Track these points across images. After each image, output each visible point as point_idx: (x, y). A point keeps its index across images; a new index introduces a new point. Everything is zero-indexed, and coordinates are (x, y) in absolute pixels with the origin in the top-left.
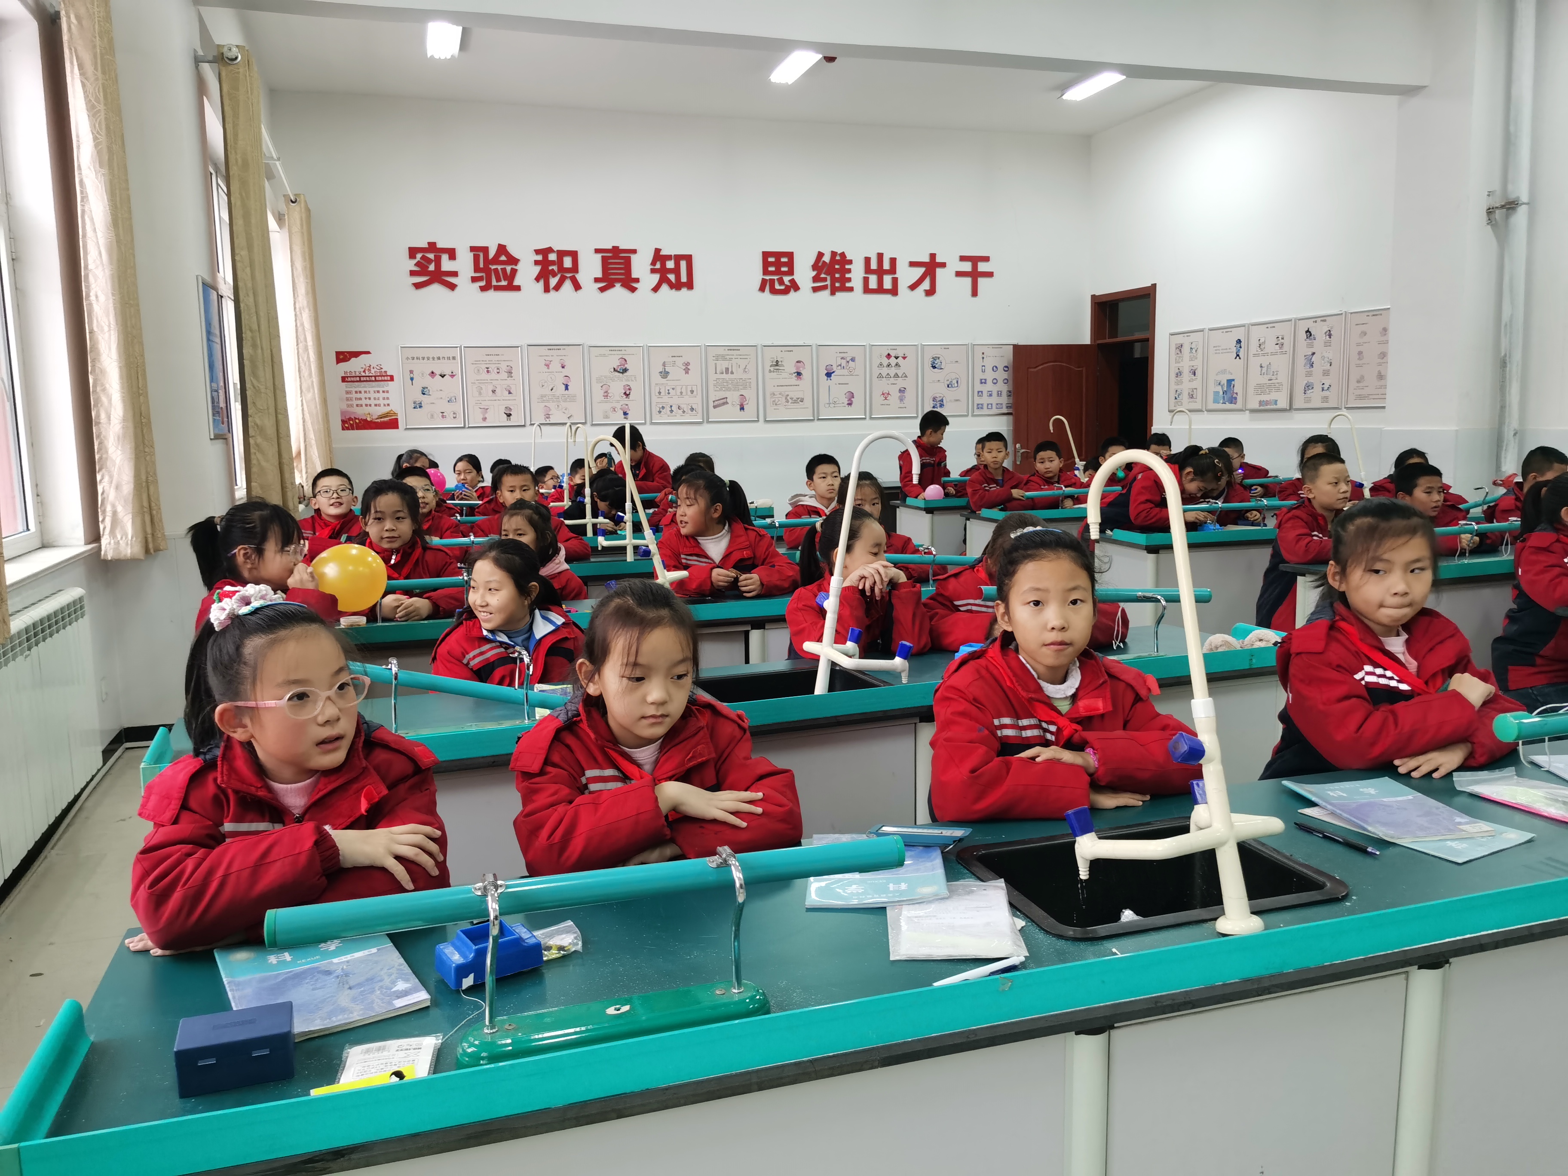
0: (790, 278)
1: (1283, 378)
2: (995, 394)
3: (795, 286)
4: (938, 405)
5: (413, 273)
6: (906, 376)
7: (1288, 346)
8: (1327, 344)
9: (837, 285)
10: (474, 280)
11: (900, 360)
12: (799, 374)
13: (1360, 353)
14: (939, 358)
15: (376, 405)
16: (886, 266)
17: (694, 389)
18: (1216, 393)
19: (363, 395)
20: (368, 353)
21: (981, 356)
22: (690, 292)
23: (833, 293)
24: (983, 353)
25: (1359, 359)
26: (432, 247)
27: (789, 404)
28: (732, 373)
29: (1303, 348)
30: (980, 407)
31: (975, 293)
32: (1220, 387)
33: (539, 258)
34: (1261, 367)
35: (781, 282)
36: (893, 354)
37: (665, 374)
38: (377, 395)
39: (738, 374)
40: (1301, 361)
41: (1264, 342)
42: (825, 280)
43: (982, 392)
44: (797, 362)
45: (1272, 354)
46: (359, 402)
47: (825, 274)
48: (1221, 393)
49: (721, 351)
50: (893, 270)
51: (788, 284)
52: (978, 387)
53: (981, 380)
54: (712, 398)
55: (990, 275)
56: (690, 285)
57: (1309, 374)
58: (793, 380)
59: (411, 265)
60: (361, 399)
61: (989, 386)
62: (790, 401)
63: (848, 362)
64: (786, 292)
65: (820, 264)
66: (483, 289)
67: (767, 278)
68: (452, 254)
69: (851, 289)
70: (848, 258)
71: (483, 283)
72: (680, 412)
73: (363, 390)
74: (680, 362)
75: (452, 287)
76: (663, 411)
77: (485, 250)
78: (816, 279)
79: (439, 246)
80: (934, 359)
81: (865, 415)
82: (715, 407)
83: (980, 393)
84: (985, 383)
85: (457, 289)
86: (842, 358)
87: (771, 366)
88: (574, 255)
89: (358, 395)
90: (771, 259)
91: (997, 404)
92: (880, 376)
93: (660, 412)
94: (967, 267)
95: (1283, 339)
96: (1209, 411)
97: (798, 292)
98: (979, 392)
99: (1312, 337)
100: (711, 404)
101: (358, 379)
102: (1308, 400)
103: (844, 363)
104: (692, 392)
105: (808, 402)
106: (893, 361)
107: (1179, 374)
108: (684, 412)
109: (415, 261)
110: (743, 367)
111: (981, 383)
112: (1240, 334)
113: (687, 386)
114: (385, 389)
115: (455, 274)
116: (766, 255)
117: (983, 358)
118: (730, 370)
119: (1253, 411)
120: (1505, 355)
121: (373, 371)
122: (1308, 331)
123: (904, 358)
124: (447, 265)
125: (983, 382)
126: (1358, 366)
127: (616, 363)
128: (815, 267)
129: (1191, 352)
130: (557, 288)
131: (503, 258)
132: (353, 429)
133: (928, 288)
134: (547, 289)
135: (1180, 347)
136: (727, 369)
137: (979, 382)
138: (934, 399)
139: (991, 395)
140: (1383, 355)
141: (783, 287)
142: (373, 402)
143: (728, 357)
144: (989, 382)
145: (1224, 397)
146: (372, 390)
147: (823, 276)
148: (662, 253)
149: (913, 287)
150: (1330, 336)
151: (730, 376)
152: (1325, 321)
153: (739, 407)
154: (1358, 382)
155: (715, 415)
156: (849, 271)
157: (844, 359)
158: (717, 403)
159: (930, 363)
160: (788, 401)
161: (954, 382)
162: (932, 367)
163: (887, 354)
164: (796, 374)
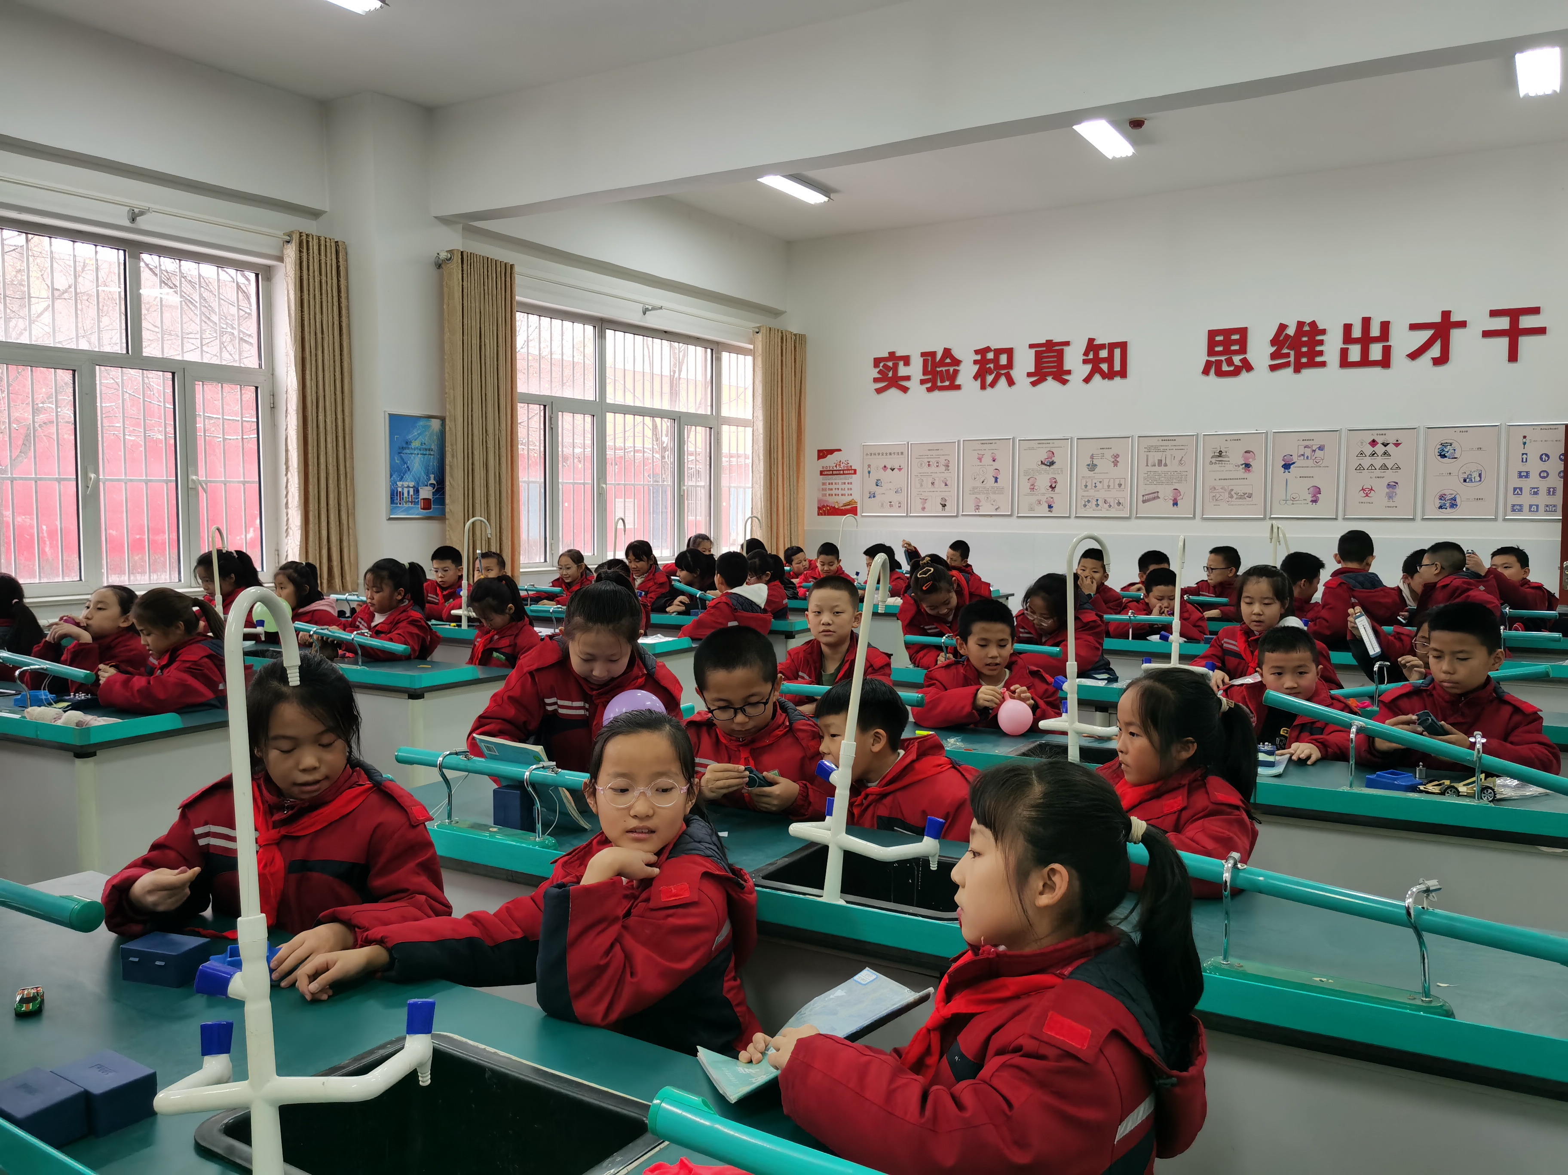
0: (1241, 357)
2: (1543, 491)
3: (1247, 366)
4: (1448, 505)
5: (876, 380)
6: (1399, 468)
9: (1304, 360)
10: (923, 382)
11: (1391, 448)
12: (1247, 466)
14: (1451, 444)
15: (842, 495)
16: (1375, 332)
17: (1122, 482)
19: (833, 487)
20: (840, 450)
21: (1521, 440)
22: (1123, 381)
23: (1297, 370)
24: (1525, 437)
26: (892, 355)
27: (1233, 499)
28: (1166, 465)
31: (1513, 356)
33: (978, 357)
35: (1230, 362)
36: (1380, 440)
37: (1092, 467)
38: (843, 486)
39: (1173, 466)
42: (1287, 356)
43: (1521, 489)
44: (1246, 452)
46: (831, 492)
47: (1288, 348)
49: (1154, 442)
50: (1384, 336)
51: (1239, 364)
52: (1516, 482)
53: (1520, 472)
54: (1142, 492)
55: (1542, 331)
56: (1123, 374)
58: (1241, 472)
59: (875, 373)
60: (832, 489)
61: (1534, 480)
62: (1235, 496)
63: (1314, 451)
64: (1236, 372)
65: (1282, 338)
66: (929, 390)
67: (1213, 359)
68: (906, 360)
69: (1323, 364)
70: (1321, 327)
71: (929, 385)
72: (1107, 506)
73: (834, 482)
74: (1108, 454)
75: (905, 390)
76: (1089, 505)
77: (933, 354)
78: (1273, 356)
79: (898, 354)
80: (1444, 445)
81: (1337, 515)
82: (1144, 502)
83: (1518, 491)
84: (1527, 476)
85: (909, 392)
86: (1306, 447)
87: (1213, 457)
88: (1009, 352)
89: (830, 487)
90: (1219, 338)
91: (1547, 506)
92: (1360, 468)
93: (1085, 506)
94: (1503, 323)
97: (1252, 373)
98: (1515, 489)
100: (1141, 499)
101: (831, 472)
103: (1308, 452)
104: (1120, 485)
105: (1258, 497)
106: (1379, 449)
108: (1110, 506)
109: (878, 370)
110: (1178, 458)
111: (1521, 476)
113: (1114, 479)
114: (850, 481)
115: (908, 378)
116: (1212, 334)
117: (1525, 443)
118: (1163, 462)
121: (842, 465)
123: (1397, 445)
124: (903, 371)
125: (1524, 475)
127: (1043, 456)
128: (1273, 342)
130: (992, 385)
131: (948, 360)
132: (825, 515)
133: (1437, 355)
134: (983, 387)
137: (1516, 475)
138: (1442, 497)
141: (1232, 368)
142: (840, 492)
143: (1162, 448)
144: (1534, 475)
146: (840, 482)
147: (1285, 351)
148: (1096, 343)
149: (1414, 356)
151: (1163, 468)
153: (1171, 503)
155: (1145, 510)
156: (1321, 343)
157: (1309, 448)
158: (1146, 497)
159: (1437, 451)
160: (1232, 497)
161: (1476, 475)
162: (1440, 455)
163: (1371, 440)
164: (1244, 466)
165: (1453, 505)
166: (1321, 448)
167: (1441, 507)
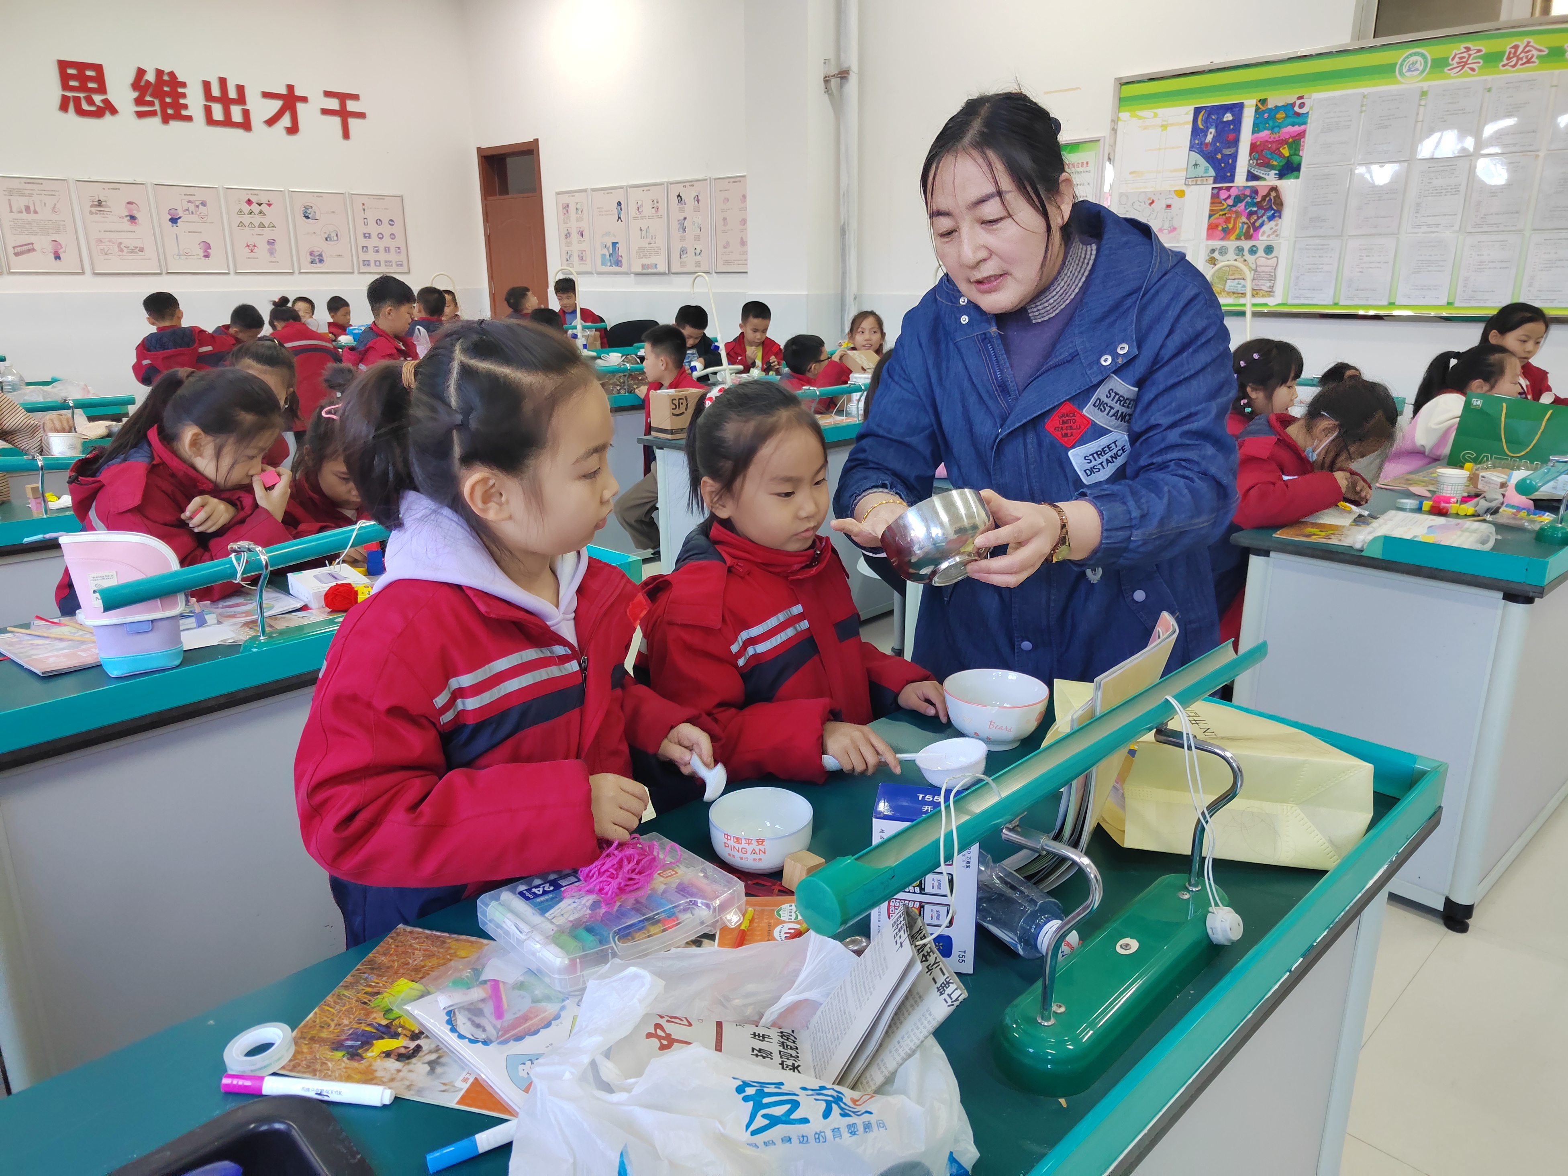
0: (103, 97)
1: (661, 242)
2: (382, 250)
3: (109, 108)
4: (317, 260)
6: (274, 226)
7: (663, 211)
8: (697, 209)
9: (170, 111)
11: (264, 207)
12: (133, 218)
13: (725, 219)
14: (312, 207)
16: (233, 94)
18: (603, 256)
21: (362, 207)
23: (166, 119)
24: (363, 204)
25: (725, 225)
27: (124, 253)
28: (36, 212)
29: (676, 214)
30: (366, 263)
31: (346, 135)
32: (606, 250)
34: (641, 230)
35: (91, 102)
36: (254, 199)
39: (45, 214)
40: (675, 226)
41: (642, 206)
42: (151, 104)
43: (367, 247)
44: (129, 203)
45: (650, 218)
47: (152, 95)
48: (608, 256)
49: (16, 184)
50: (241, 99)
51: (101, 105)
52: (363, 242)
53: (365, 234)
54: (11, 244)
55: (361, 115)
57: (683, 239)
58: (126, 224)
61: (375, 241)
62: (125, 250)
63: (197, 206)
64: (99, 113)
65: (142, 83)
67: (70, 94)
69: (189, 118)
70: (181, 79)
78: (139, 101)
80: (306, 208)
81: (229, 269)
82: (17, 254)
83: (365, 248)
84: (369, 237)
86: (189, 202)
87: (92, 206)
90: (72, 71)
91: (386, 261)
92: (241, 225)
94: (334, 104)
95: (657, 202)
96: (599, 273)
97: (116, 117)
98: (363, 247)
99: (683, 202)
100: (11, 252)
102: (683, 265)
103: (192, 207)
105: (150, 251)
106: (255, 208)
107: (568, 235)
110: (50, 205)
111: (365, 237)
112: (619, 196)
116: (62, 64)
117: (364, 210)
118: (32, 209)
119: (637, 274)
120: (844, 222)
122: (679, 196)
123: (269, 205)
125: (367, 236)
126: (724, 232)
128: (136, 86)
129: (577, 213)
133: (289, 125)
135: (566, 207)
136: (27, 208)
137: (362, 236)
138: (311, 253)
139: (377, 251)
140: (744, 222)
141: (93, 109)
143: (26, 192)
144: (374, 236)
145: (610, 259)
147: (148, 98)
149: (271, 122)
150: (698, 201)
151: (32, 216)
152: (692, 186)
153: (52, 256)
154: (725, 247)
155: (18, 264)
156: (184, 95)
157: (192, 203)
158: (18, 250)
159: (302, 212)
160: (122, 251)
161: (333, 235)
162: (305, 216)
163: (246, 199)
164: (129, 218)
165: (321, 261)
166: (204, 204)
167: (312, 262)
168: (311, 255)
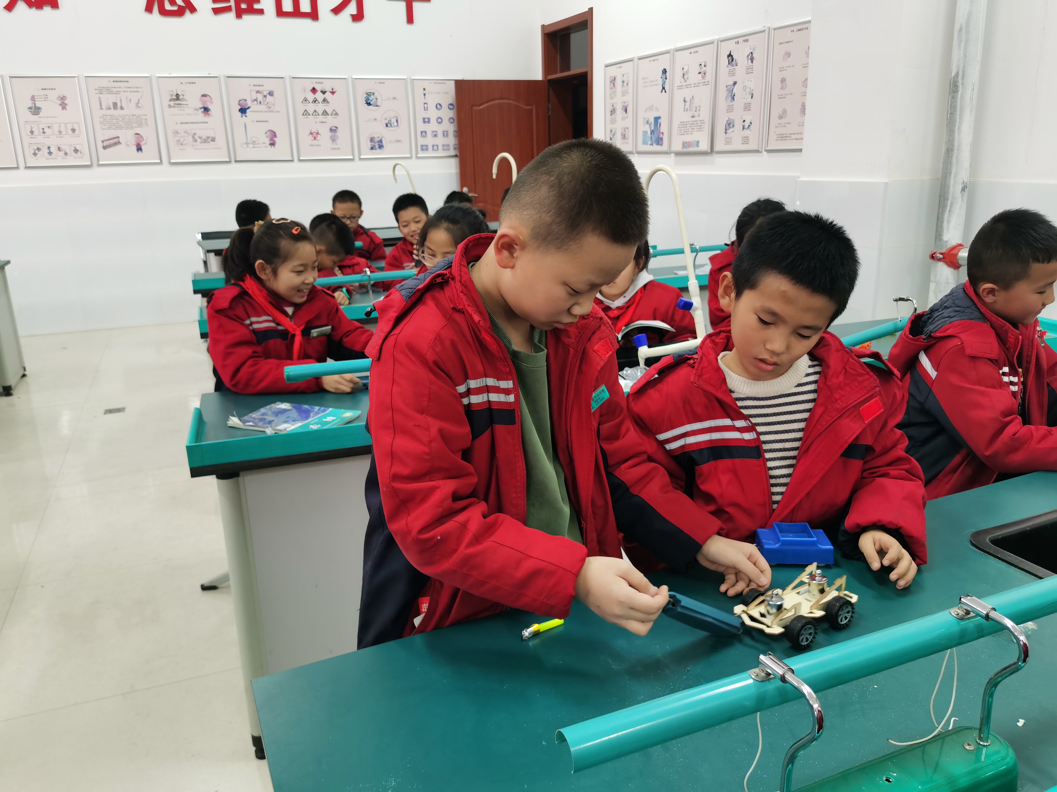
1: (705, 115)
2: (440, 134)
3: (189, 7)
4: (377, 146)
6: (336, 114)
7: (710, 76)
8: (749, 71)
9: (244, 6)
11: (328, 95)
12: (206, 110)
13: (783, 80)
17: (76, 127)
18: (645, 133)
21: (422, 92)
22: (56, 11)
23: (239, 16)
24: (424, 89)
25: (782, 88)
27: (198, 143)
28: (122, 108)
29: (725, 78)
30: (424, 148)
31: (410, 19)
32: (648, 126)
34: (685, 101)
35: (172, 2)
36: (318, 88)
37: (36, 110)
39: (130, 110)
40: (723, 93)
41: (687, 72)
43: (425, 132)
44: (203, 96)
45: (696, 85)
48: (649, 133)
49: (105, 83)
51: (182, 4)
52: (421, 127)
53: (424, 119)
54: (100, 138)
57: (730, 109)
58: (200, 116)
61: (433, 126)
62: (199, 140)
63: (265, 96)
64: (180, 13)
69: (261, 12)
72: (61, 154)
74: (53, 95)
76: (40, 154)
80: (368, 94)
81: (292, 156)
82: (105, 148)
83: (424, 133)
84: (429, 122)
86: (258, 92)
87: (171, 100)
91: (443, 146)
92: (306, 113)
93: (35, 154)
95: (705, 66)
97: (195, 15)
98: (422, 132)
99: (734, 62)
100: (100, 145)
102: (728, 141)
103: (260, 97)
104: (73, 130)
105: (221, 141)
106: (319, 96)
107: (613, 112)
108: (66, 154)
110: (134, 101)
111: (424, 122)
112: (664, 62)
113: (66, 124)
117: (425, 95)
118: (119, 105)
119: (678, 154)
120: (957, 73)
122: (730, 55)
123: (333, 93)
125: (426, 121)
126: (781, 97)
129: (623, 86)
133: (354, 12)
135: (613, 80)
136: (115, 105)
137: (421, 121)
138: (372, 140)
139: (436, 136)
141: (175, 8)
143: (114, 90)
144: (433, 120)
145: (651, 138)
149: (337, 10)
151: (118, 112)
152: (747, 41)
154: (780, 117)
155: (107, 156)
157: (260, 93)
158: (106, 143)
159: (364, 99)
160: (195, 141)
161: (394, 121)
162: (367, 103)
163: (311, 88)
164: (203, 110)
165: (381, 147)
166: (271, 94)
167: (372, 148)
168: (371, 141)
